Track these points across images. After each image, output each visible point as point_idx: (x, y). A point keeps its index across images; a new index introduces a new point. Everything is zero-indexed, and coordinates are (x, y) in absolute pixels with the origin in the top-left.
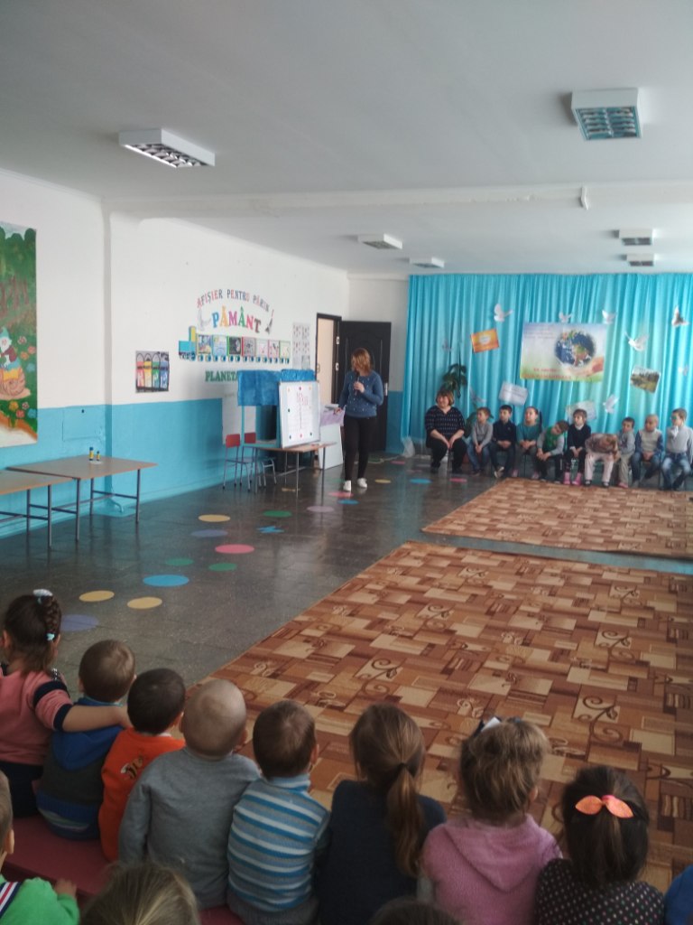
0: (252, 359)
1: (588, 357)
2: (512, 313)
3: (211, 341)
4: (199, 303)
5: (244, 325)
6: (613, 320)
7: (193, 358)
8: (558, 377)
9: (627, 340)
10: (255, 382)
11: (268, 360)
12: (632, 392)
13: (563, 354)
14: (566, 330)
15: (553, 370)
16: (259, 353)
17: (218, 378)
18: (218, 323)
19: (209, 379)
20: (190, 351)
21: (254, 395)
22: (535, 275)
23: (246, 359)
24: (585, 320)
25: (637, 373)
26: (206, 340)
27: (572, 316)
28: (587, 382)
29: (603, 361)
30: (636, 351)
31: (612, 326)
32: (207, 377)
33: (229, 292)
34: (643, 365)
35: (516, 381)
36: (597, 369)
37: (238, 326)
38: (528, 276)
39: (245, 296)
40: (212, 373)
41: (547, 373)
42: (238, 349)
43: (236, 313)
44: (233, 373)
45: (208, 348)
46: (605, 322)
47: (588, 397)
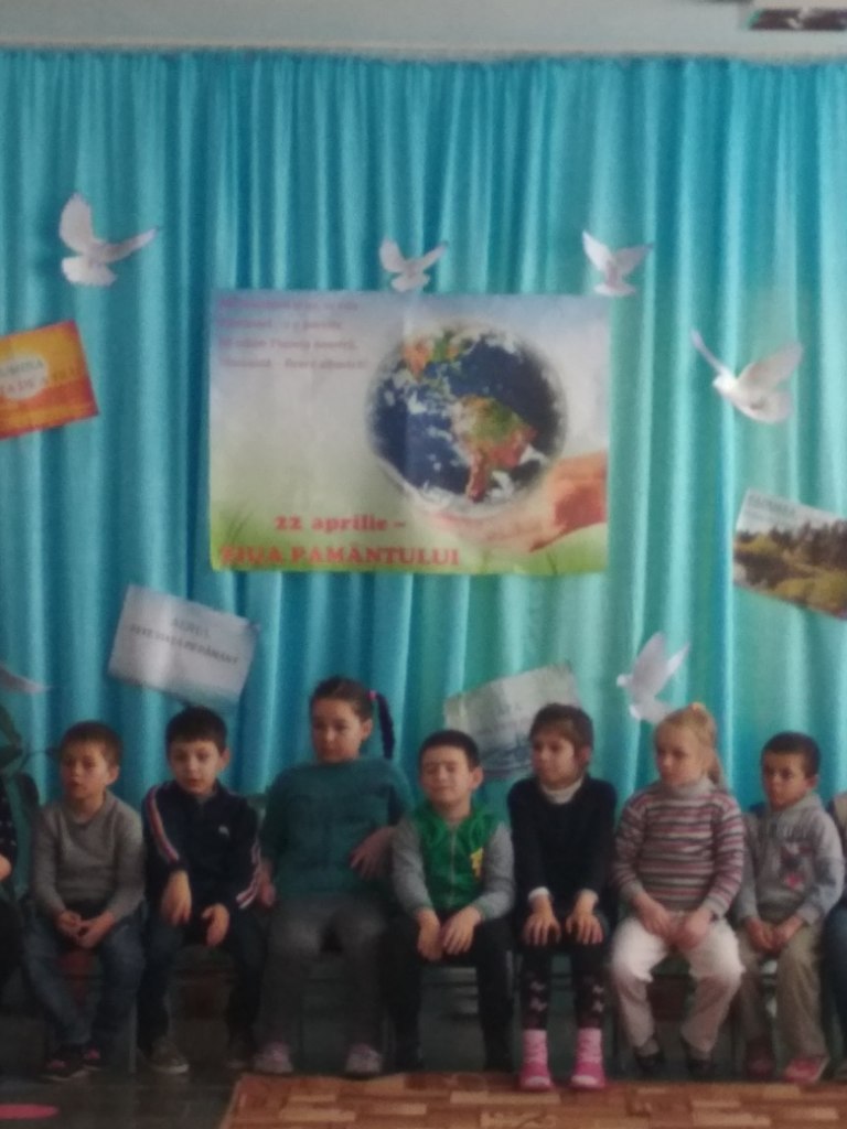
1: (529, 454)
2: (149, 241)
6: (635, 278)
8: (396, 555)
9: (704, 375)
12: (744, 620)
13: (413, 441)
14: (420, 326)
15: (370, 523)
22: (251, 55)
24: (506, 278)
25: (762, 526)
27: (443, 257)
28: (534, 579)
29: (602, 475)
30: (747, 427)
31: (632, 306)
34: (782, 490)
35: (194, 582)
36: (577, 511)
38: (213, 62)
41: (341, 540)
46: (601, 289)
47: (544, 649)
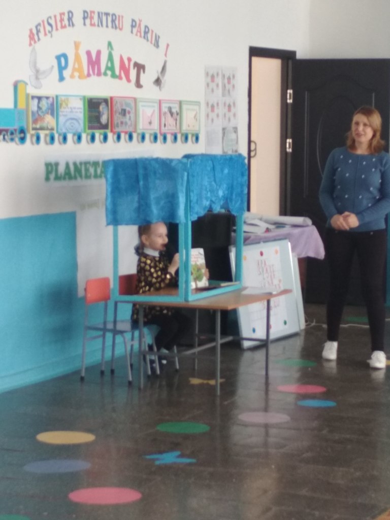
0: (131, 137)
3: (54, 106)
4: (31, 37)
5: (114, 76)
7: (23, 140)
10: (138, 181)
11: (160, 138)
16: (142, 126)
17: (68, 175)
18: (66, 73)
19: (52, 176)
20: (16, 126)
21: (135, 205)
23: (119, 138)
26: (44, 104)
32: (48, 173)
33: (86, 15)
37: (103, 77)
39: (115, 21)
40: (57, 164)
42: (104, 119)
43: (99, 53)
44: (96, 164)
45: (49, 120)
